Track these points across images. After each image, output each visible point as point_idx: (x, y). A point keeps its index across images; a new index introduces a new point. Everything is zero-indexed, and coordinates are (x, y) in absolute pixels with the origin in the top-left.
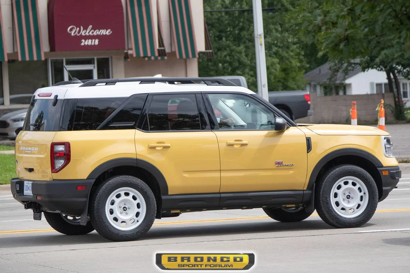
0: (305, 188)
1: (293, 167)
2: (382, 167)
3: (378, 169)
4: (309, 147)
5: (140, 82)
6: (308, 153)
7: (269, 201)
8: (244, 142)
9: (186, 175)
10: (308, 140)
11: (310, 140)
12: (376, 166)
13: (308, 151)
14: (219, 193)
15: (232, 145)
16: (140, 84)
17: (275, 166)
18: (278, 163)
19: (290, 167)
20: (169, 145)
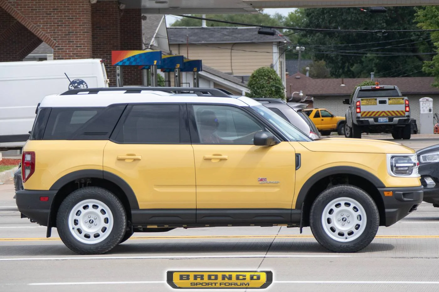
0: (294, 207)
1: (279, 184)
2: (385, 187)
3: (379, 189)
4: (298, 164)
5: (125, 91)
6: (296, 170)
7: (253, 219)
8: (223, 157)
9: (157, 189)
10: (298, 156)
11: (299, 156)
12: (377, 186)
13: (297, 168)
14: (196, 209)
15: (209, 159)
16: (125, 93)
17: (258, 183)
18: (261, 180)
19: (275, 184)
20: (140, 157)
